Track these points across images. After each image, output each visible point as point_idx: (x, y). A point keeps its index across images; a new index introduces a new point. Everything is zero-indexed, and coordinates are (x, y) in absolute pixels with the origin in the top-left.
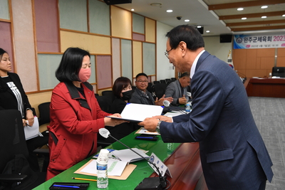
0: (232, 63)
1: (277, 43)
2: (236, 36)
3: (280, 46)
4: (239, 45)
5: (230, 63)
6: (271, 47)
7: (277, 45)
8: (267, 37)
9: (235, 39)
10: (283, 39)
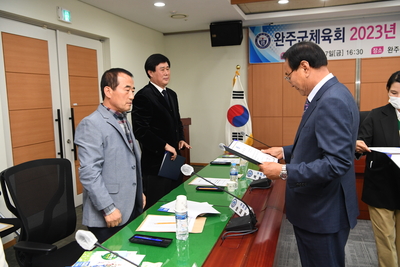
0: (244, 102)
1: (358, 44)
2: (253, 29)
3: (367, 54)
4: (264, 52)
5: (238, 102)
6: (346, 56)
7: (360, 52)
8: (333, 29)
9: (252, 37)
10: (375, 34)
